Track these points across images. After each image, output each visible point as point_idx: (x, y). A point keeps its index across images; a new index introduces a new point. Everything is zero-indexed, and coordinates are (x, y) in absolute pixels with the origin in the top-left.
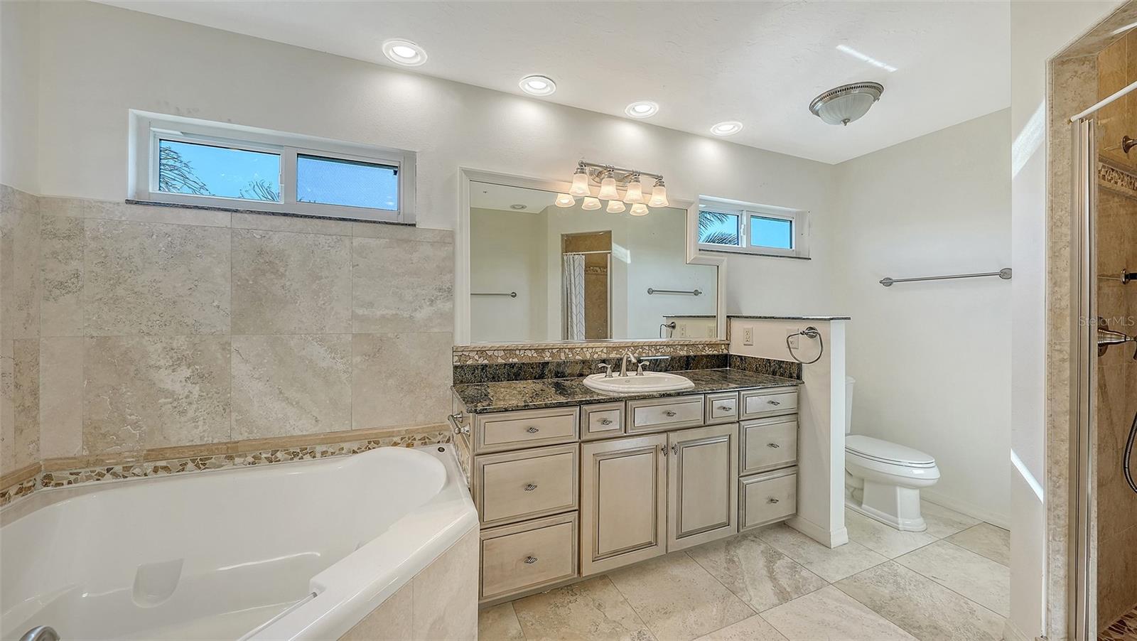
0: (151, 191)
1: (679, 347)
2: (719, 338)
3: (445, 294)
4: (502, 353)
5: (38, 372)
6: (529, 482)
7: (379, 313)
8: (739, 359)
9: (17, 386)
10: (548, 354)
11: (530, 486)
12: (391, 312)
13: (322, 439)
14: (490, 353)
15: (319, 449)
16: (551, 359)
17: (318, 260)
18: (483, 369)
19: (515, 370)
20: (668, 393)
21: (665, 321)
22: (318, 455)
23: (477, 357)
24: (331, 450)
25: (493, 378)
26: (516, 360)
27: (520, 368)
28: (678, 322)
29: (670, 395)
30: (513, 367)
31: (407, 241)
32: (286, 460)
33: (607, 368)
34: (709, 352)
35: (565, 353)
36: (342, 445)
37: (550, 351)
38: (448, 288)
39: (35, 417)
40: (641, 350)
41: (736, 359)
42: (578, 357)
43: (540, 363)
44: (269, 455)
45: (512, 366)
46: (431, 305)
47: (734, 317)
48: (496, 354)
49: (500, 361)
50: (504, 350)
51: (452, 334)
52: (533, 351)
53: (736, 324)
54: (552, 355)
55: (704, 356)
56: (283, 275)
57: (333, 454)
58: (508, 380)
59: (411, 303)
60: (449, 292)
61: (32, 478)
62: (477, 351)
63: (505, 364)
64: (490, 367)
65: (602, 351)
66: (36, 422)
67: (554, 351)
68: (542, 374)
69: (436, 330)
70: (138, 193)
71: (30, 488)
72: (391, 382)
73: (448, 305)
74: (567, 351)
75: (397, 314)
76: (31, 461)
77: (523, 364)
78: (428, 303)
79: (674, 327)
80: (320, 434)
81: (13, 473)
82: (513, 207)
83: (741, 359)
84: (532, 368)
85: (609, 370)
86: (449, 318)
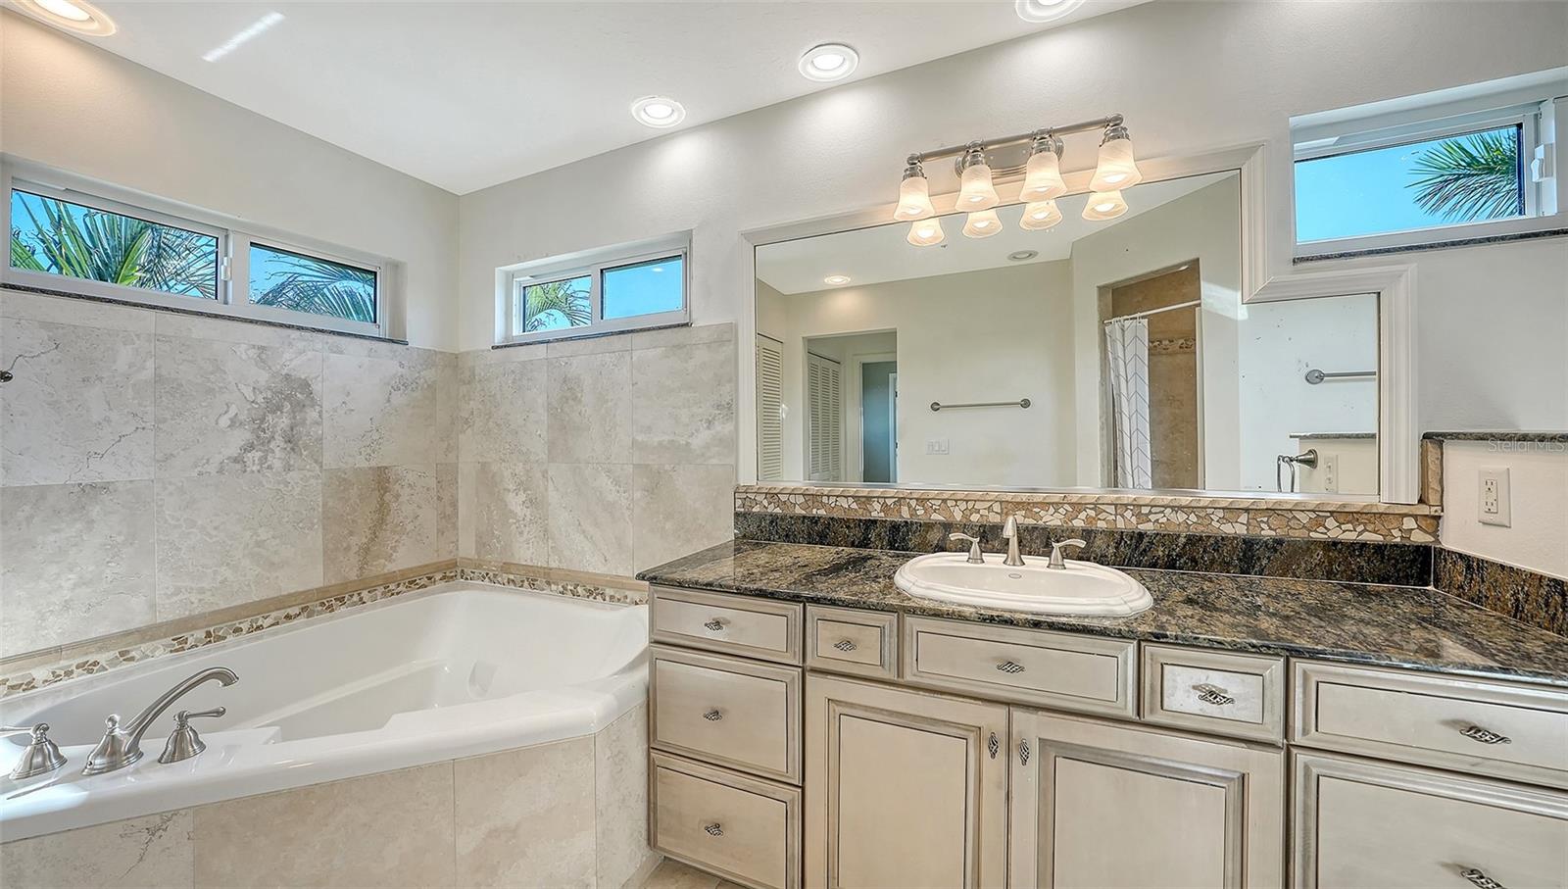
0: (514, 334)
1: (1221, 514)
2: (1385, 498)
3: (725, 412)
4: (801, 499)
5: (457, 488)
6: (718, 706)
7: (656, 440)
8: (1461, 566)
9: (439, 498)
10: (877, 506)
11: (716, 714)
12: (666, 438)
13: (607, 581)
14: (783, 498)
15: (609, 592)
16: (882, 514)
17: (605, 381)
18: (772, 522)
19: (819, 528)
20: (1007, 615)
21: (1296, 449)
22: (607, 598)
23: (765, 503)
24: (617, 596)
25: (787, 536)
26: (822, 512)
27: (828, 525)
28: (1324, 451)
29: (1009, 622)
30: (816, 523)
31: (680, 347)
32: (584, 596)
33: (971, 543)
34: (1334, 531)
35: (909, 507)
36: (627, 593)
37: (882, 501)
38: (728, 404)
39: (454, 523)
40: (1092, 513)
41: (1455, 563)
42: (936, 517)
43: (860, 520)
44: (572, 588)
45: (815, 520)
46: (708, 428)
47: (1455, 436)
48: (792, 499)
49: (799, 511)
50: (804, 495)
51: (735, 469)
52: (851, 500)
53: (1460, 461)
54: (885, 508)
55: (1315, 542)
56: (580, 401)
57: (619, 600)
58: (809, 543)
59: (687, 425)
60: (729, 409)
61: (454, 570)
62: (766, 494)
63: (804, 517)
64: (782, 520)
65: (989, 509)
66: (455, 527)
67: (889, 502)
68: (865, 539)
69: (714, 461)
70: (506, 338)
71: (452, 577)
72: (668, 526)
73: (729, 427)
74: (913, 503)
75: (673, 441)
76: (451, 557)
77: (832, 519)
78: (705, 426)
79: (1311, 463)
80: (607, 575)
81: (435, 564)
82: (1014, 257)
83: (1469, 567)
84: (848, 527)
85: (975, 547)
86: (731, 444)
